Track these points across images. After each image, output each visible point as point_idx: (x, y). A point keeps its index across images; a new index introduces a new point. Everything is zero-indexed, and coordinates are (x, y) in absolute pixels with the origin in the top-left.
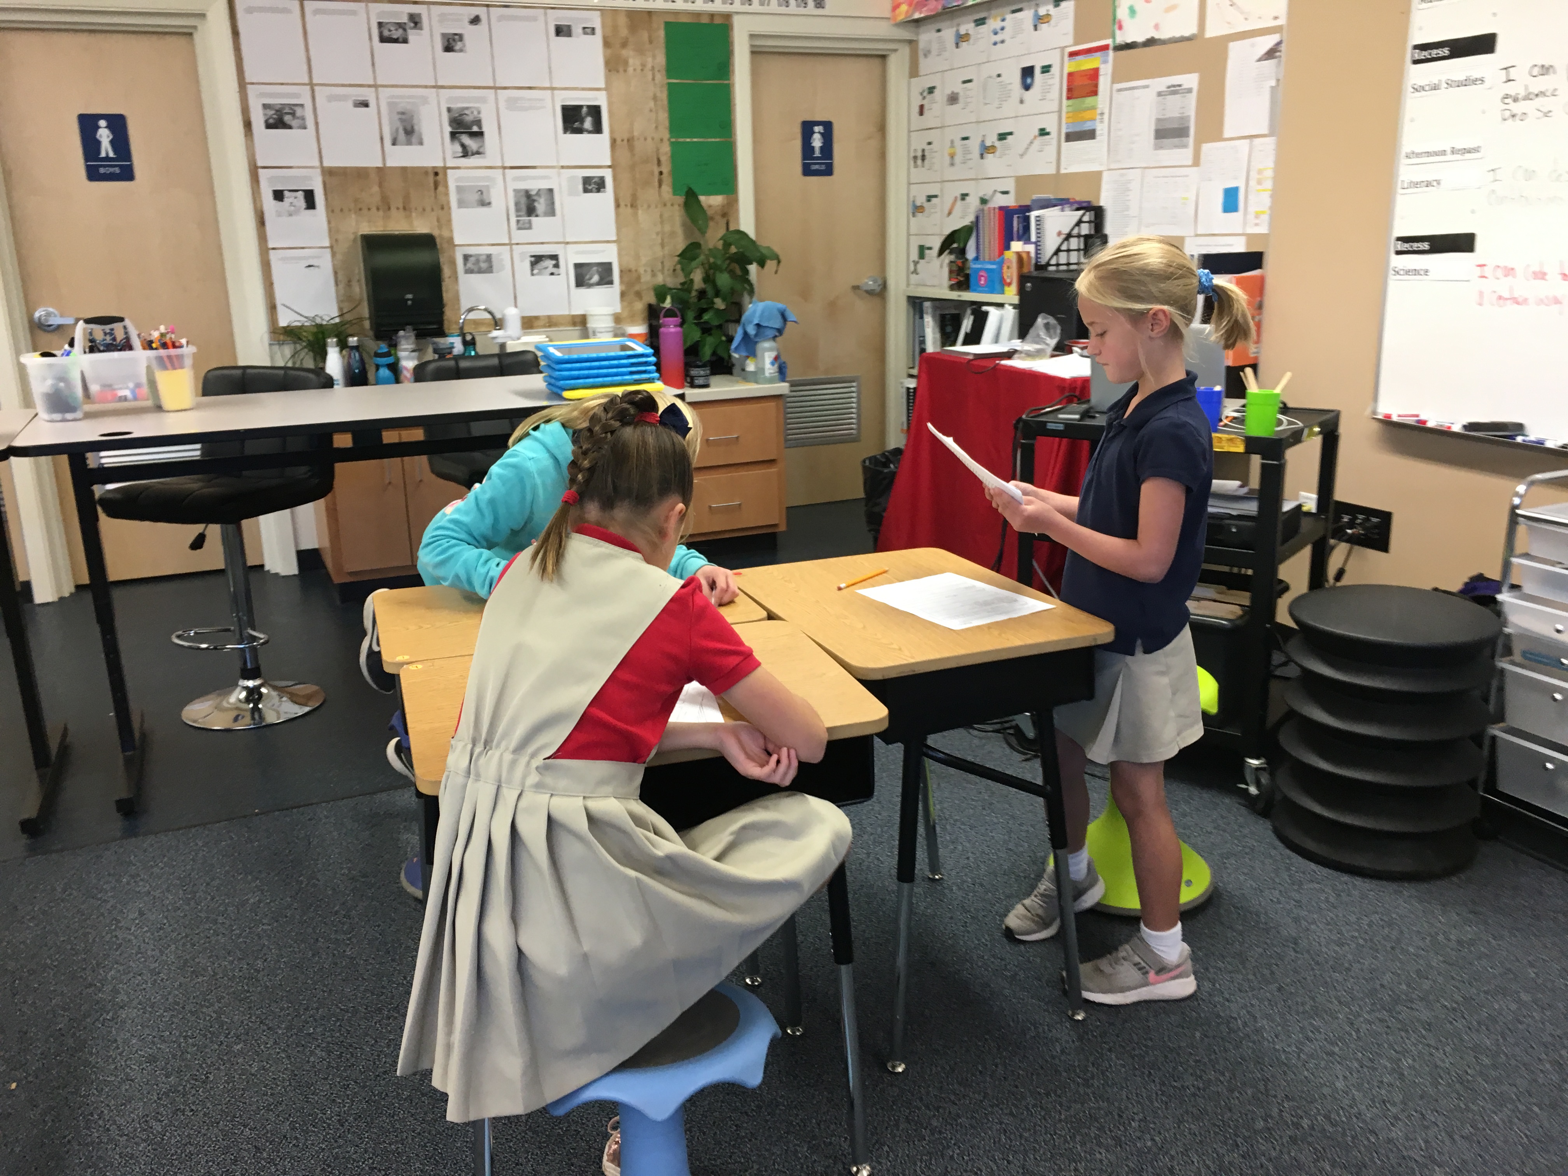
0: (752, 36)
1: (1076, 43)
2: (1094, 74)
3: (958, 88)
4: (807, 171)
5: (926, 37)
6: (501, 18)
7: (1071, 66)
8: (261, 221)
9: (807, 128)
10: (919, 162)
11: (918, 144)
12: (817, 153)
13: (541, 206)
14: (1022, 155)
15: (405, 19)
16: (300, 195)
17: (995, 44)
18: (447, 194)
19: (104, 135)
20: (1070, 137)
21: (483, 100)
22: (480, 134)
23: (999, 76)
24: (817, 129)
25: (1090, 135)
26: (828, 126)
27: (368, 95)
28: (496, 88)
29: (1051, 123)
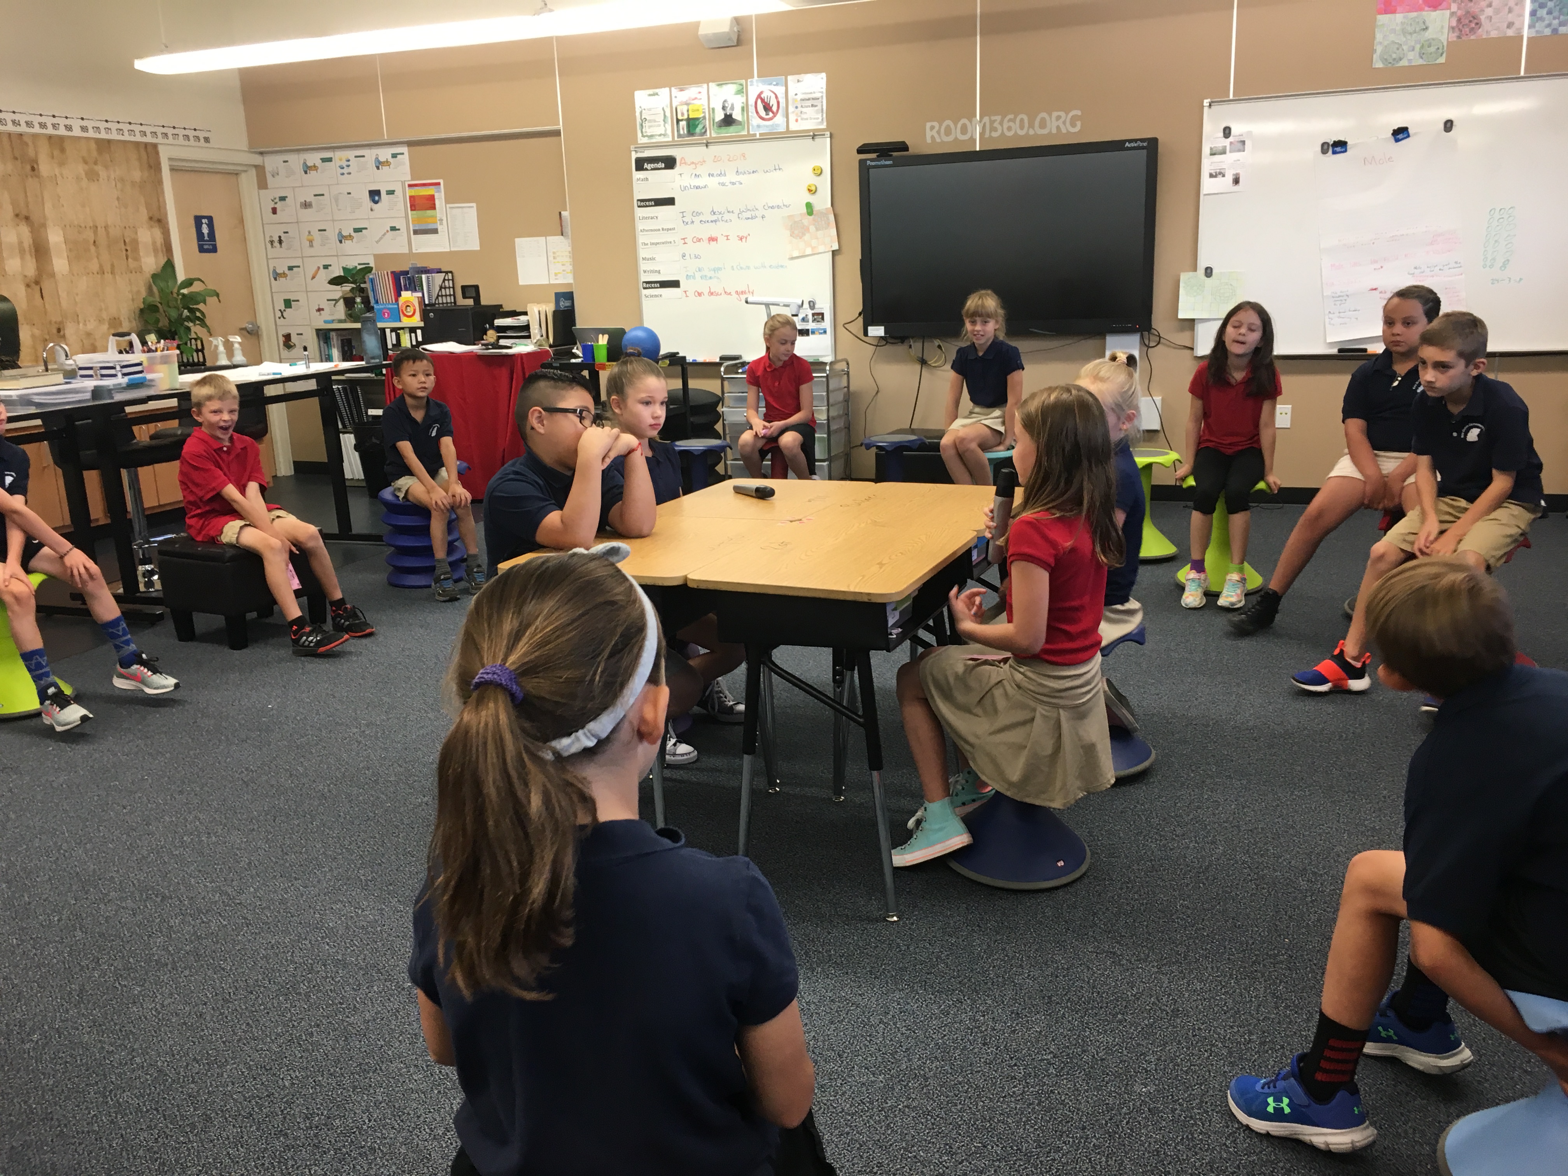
0: (170, 159)
1: (412, 180)
2: (432, 198)
3: (310, 198)
4: (202, 250)
5: (273, 164)
7: (410, 192)
9: (198, 220)
10: (276, 244)
11: (274, 233)
12: (206, 238)
14: (377, 242)
17: (343, 174)
20: (416, 232)
23: (349, 193)
24: (204, 221)
25: (435, 231)
26: (210, 219)
29: (400, 224)
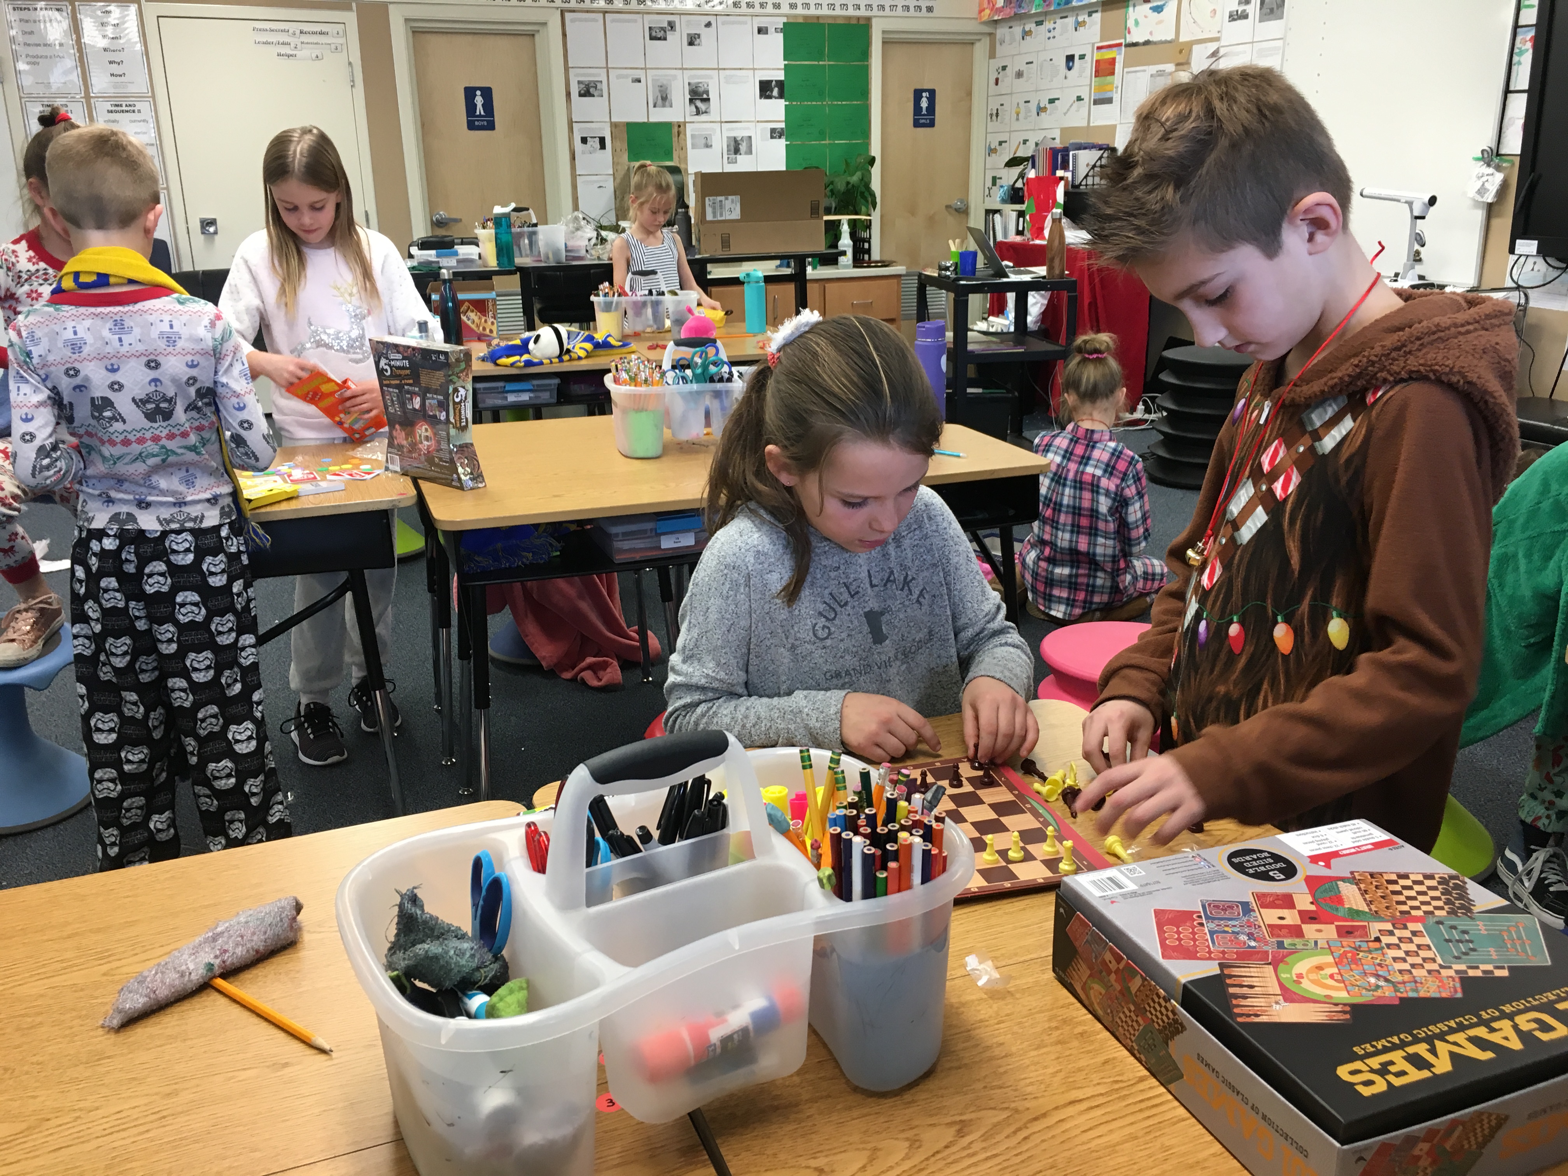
0: (884, 32)
1: (1101, 41)
2: (1113, 61)
3: (1024, 68)
4: (917, 124)
5: (1002, 32)
6: (723, 23)
7: (1097, 56)
8: (573, 158)
9: (918, 94)
10: (994, 117)
11: (993, 106)
12: (924, 112)
13: (743, 147)
15: (665, 25)
16: (597, 140)
17: (1049, 38)
18: (685, 140)
19: (479, 100)
20: (1096, 102)
21: (711, 77)
22: (708, 100)
23: (1051, 60)
24: (924, 94)
25: (1109, 101)
26: (932, 93)
27: (640, 74)
28: (719, 69)
29: (1085, 95)
